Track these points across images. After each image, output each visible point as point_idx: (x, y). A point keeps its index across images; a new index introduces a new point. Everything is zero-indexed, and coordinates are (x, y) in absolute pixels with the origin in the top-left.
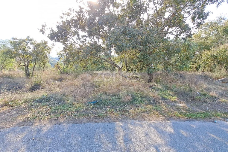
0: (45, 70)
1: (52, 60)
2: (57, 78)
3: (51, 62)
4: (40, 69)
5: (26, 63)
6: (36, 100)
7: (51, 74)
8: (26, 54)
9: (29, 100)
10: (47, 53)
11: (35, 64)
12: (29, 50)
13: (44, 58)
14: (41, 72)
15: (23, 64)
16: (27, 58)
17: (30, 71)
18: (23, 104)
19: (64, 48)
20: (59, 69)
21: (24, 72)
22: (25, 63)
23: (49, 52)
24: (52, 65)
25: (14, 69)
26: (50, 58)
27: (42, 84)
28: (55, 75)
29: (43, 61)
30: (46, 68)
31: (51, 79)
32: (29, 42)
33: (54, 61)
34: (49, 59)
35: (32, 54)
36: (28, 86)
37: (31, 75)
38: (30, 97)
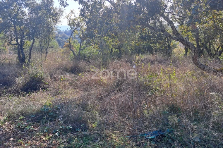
0: (50, 52)
1: (60, 36)
2: (68, 68)
3: (59, 38)
4: (41, 50)
5: (19, 40)
6: (29, 117)
7: (59, 60)
8: (18, 24)
9: (18, 116)
10: (53, 23)
11: (34, 42)
12: (23, 17)
13: (48, 31)
14: (44, 55)
15: (15, 42)
16: (21, 32)
17: (26, 54)
18: (7, 123)
19: (82, 10)
20: (73, 51)
21: (17, 56)
22: (17, 41)
23: (56, 21)
24: (60, 43)
25: (4, 50)
26: (57, 32)
27: (43, 79)
28: (65, 62)
29: (45, 37)
30: (51, 49)
31: (59, 69)
32: (22, 3)
33: (64, 37)
34: (55, 33)
35: (28, 25)
36: (20, 81)
37: (27, 61)
38: (20, 108)
